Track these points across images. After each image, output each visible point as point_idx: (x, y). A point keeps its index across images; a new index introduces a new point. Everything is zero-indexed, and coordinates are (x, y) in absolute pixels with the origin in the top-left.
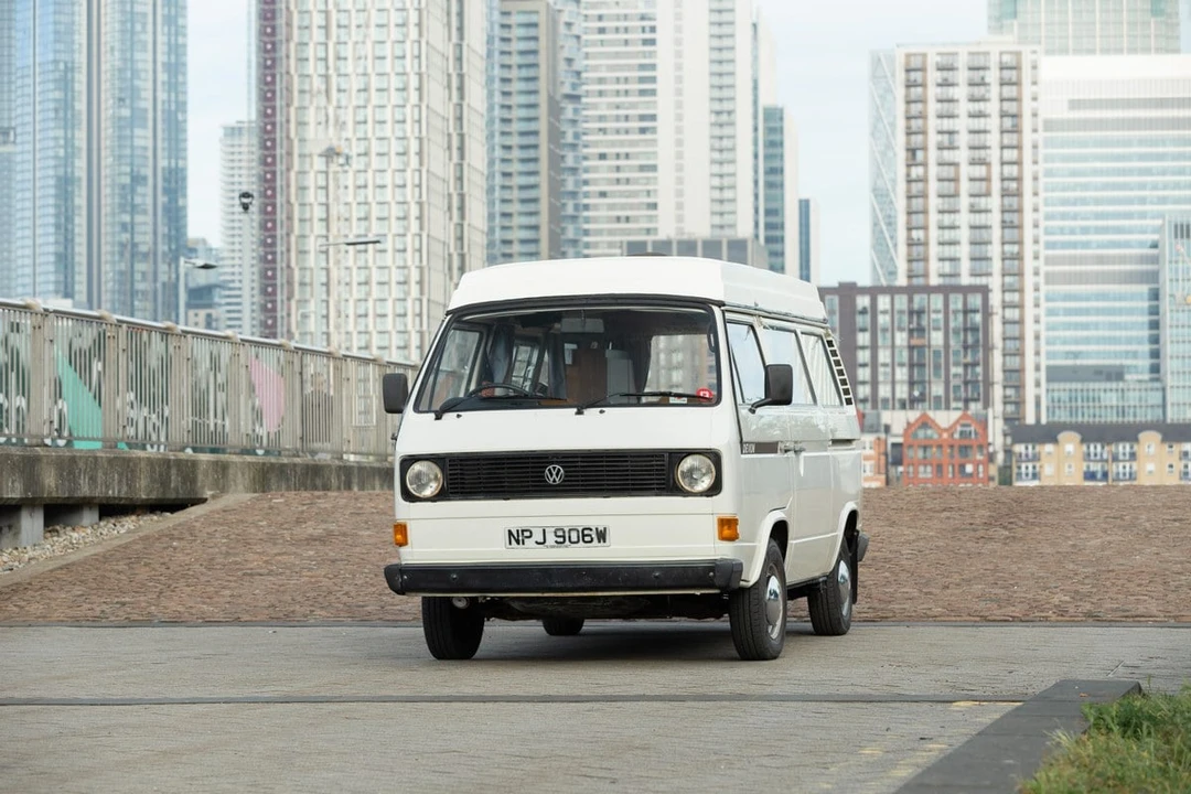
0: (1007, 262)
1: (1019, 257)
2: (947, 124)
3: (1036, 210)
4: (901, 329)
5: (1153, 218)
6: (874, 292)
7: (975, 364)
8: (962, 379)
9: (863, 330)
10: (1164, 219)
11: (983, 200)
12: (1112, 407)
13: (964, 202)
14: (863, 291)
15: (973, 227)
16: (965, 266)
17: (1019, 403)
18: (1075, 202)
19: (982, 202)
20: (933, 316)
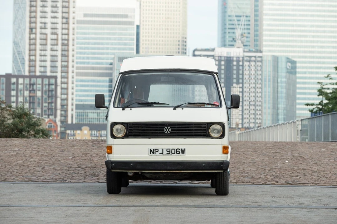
0: (63, 68)
1: (67, 66)
2: (43, 20)
3: (73, 51)
4: (27, 90)
5: (111, 55)
6: (17, 77)
7: (52, 103)
8: (47, 107)
9: (13, 90)
10: (115, 55)
12: (96, 118)
13: (49, 47)
14: (14, 76)
15: (52, 56)
16: (49, 69)
17: (66, 116)
18: (85, 48)
19: (55, 47)
20: (38, 86)
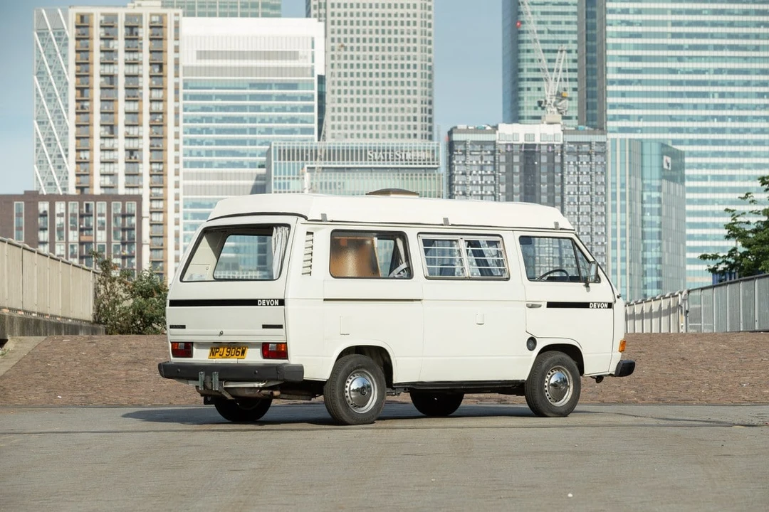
0: (154, 177)
1: (163, 174)
2: (108, 70)
3: (177, 137)
4: (73, 229)
5: (262, 144)
6: (52, 199)
7: (132, 257)
8: (120, 268)
9: (44, 229)
11: (136, 129)
13: (121, 130)
14: (44, 197)
15: (128, 150)
16: (122, 180)
18: (202, 131)
19: (136, 131)
20: (99, 219)
